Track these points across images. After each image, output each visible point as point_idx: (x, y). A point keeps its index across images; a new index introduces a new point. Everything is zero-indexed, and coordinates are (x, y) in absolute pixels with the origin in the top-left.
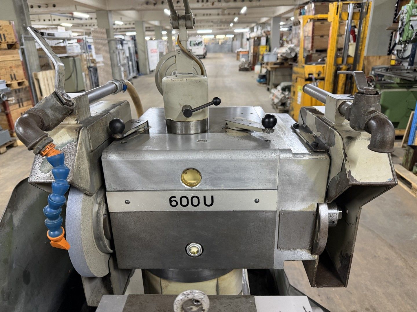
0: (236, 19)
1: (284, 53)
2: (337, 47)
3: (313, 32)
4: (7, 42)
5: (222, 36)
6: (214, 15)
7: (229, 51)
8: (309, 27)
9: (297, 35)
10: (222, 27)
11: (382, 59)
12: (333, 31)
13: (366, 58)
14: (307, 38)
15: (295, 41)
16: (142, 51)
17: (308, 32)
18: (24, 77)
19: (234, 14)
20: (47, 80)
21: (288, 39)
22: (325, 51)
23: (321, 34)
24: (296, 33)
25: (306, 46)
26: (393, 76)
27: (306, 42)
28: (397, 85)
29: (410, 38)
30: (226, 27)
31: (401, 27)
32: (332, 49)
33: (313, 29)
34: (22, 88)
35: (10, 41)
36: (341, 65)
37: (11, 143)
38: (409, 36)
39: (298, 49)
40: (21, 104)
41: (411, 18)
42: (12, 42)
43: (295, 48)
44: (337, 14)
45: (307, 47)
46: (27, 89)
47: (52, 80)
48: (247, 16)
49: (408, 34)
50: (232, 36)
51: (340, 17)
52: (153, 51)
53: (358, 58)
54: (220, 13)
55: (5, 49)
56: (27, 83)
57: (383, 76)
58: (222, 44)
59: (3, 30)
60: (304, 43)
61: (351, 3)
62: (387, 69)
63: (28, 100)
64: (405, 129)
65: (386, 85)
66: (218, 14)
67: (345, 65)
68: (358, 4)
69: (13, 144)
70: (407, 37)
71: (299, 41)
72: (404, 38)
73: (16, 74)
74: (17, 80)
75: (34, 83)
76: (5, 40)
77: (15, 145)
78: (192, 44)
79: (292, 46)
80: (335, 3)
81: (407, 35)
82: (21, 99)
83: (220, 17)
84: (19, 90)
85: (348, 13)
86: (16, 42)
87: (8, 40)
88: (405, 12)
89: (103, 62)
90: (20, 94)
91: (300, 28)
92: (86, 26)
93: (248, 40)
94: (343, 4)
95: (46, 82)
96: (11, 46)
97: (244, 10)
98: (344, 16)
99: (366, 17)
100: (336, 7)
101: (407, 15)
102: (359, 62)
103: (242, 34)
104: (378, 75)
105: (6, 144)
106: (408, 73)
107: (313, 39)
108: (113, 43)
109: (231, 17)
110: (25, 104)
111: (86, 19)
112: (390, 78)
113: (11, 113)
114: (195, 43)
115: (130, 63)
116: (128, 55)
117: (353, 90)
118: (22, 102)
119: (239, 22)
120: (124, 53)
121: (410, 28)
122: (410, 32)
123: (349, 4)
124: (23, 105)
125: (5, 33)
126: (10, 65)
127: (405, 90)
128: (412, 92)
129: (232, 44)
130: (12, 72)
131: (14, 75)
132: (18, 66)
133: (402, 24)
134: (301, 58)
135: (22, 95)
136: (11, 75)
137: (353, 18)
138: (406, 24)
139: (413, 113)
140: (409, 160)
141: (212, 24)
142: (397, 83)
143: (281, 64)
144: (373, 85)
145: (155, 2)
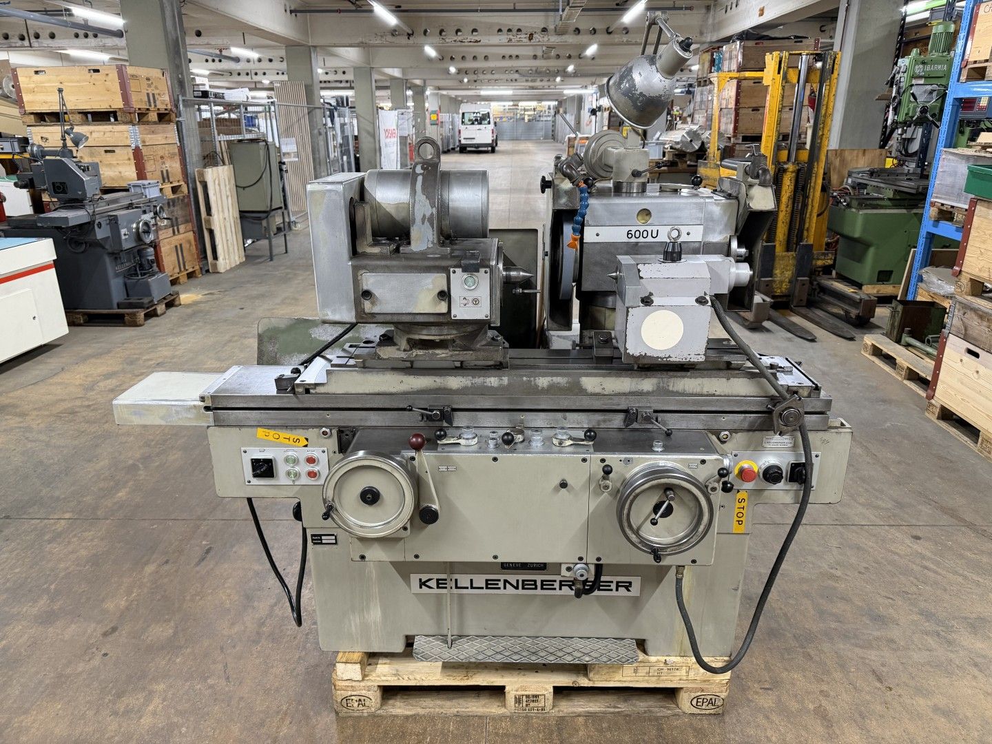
0: (571, 68)
1: (677, 143)
2: (778, 131)
3: (737, 101)
4: (158, 109)
5: (533, 104)
6: (527, 58)
7: (546, 137)
8: (730, 91)
9: (706, 105)
10: (538, 84)
11: (869, 156)
12: (772, 102)
13: (839, 152)
14: (725, 111)
15: (700, 118)
16: (368, 133)
17: (728, 101)
18: (181, 178)
19: (570, 57)
20: (219, 185)
21: (685, 115)
22: (758, 139)
23: (754, 105)
24: (702, 102)
25: (723, 128)
26: (882, 185)
27: (724, 120)
28: (889, 203)
29: (912, 117)
30: (545, 83)
31: (895, 97)
32: (771, 134)
33: (738, 94)
34: (178, 198)
35: (162, 107)
36: (785, 163)
37: (173, 298)
38: (910, 115)
39: (705, 135)
40: (175, 228)
41: (914, 82)
42: (166, 109)
43: (700, 132)
44: (779, 73)
45: (726, 131)
46: (186, 200)
47: (226, 186)
48: (597, 61)
49: (909, 110)
50: (553, 103)
51: (785, 78)
52: (389, 133)
53: (816, 151)
54: (539, 54)
55: (155, 123)
56: (185, 189)
57: (864, 186)
58: (529, 121)
59: (153, 87)
60: (719, 122)
61: (804, 53)
62: (872, 173)
63: (186, 222)
64: (901, 284)
65: (868, 202)
66: (535, 57)
67: (793, 164)
68: (817, 54)
69: (174, 300)
70: (907, 114)
71: (709, 119)
72: (901, 118)
73: (169, 170)
74: (171, 183)
75: (195, 190)
76: (155, 106)
77: (177, 303)
78: (466, 120)
79: (695, 128)
80: (776, 54)
81: (906, 112)
82: (177, 219)
83: (538, 63)
84: (173, 200)
85: (800, 71)
86: (171, 110)
87: (160, 106)
88: (902, 70)
89: (298, 155)
90: (176, 208)
91: (710, 92)
92: (239, 74)
93: (593, 112)
94: (790, 54)
95: (217, 187)
96: (163, 117)
97: (592, 50)
98: (793, 76)
99: (830, 79)
100: (778, 60)
101: (906, 74)
102: (818, 160)
103: (580, 99)
104: (859, 184)
105: (164, 298)
106: (910, 179)
107: (737, 115)
108: (318, 113)
109: (559, 63)
110: (182, 228)
111: (248, 61)
112: (878, 189)
113: (161, 244)
114: (472, 117)
115: (345, 158)
116: (340, 140)
117: (807, 209)
118: (178, 226)
119: (576, 74)
120: (334, 137)
121: (912, 99)
122: (911, 106)
123: (800, 54)
124: (178, 231)
125: (156, 92)
126: (161, 153)
127: (904, 211)
128: (916, 214)
129: (554, 122)
130: (164, 166)
131: (167, 171)
132: (172, 156)
133: (898, 92)
134: (713, 150)
135: (178, 212)
136: (162, 172)
137: (807, 80)
138: (904, 92)
139: (914, 252)
140: (896, 324)
141: (516, 76)
142: (889, 199)
143: (672, 164)
144: (845, 201)
145: (410, 32)
